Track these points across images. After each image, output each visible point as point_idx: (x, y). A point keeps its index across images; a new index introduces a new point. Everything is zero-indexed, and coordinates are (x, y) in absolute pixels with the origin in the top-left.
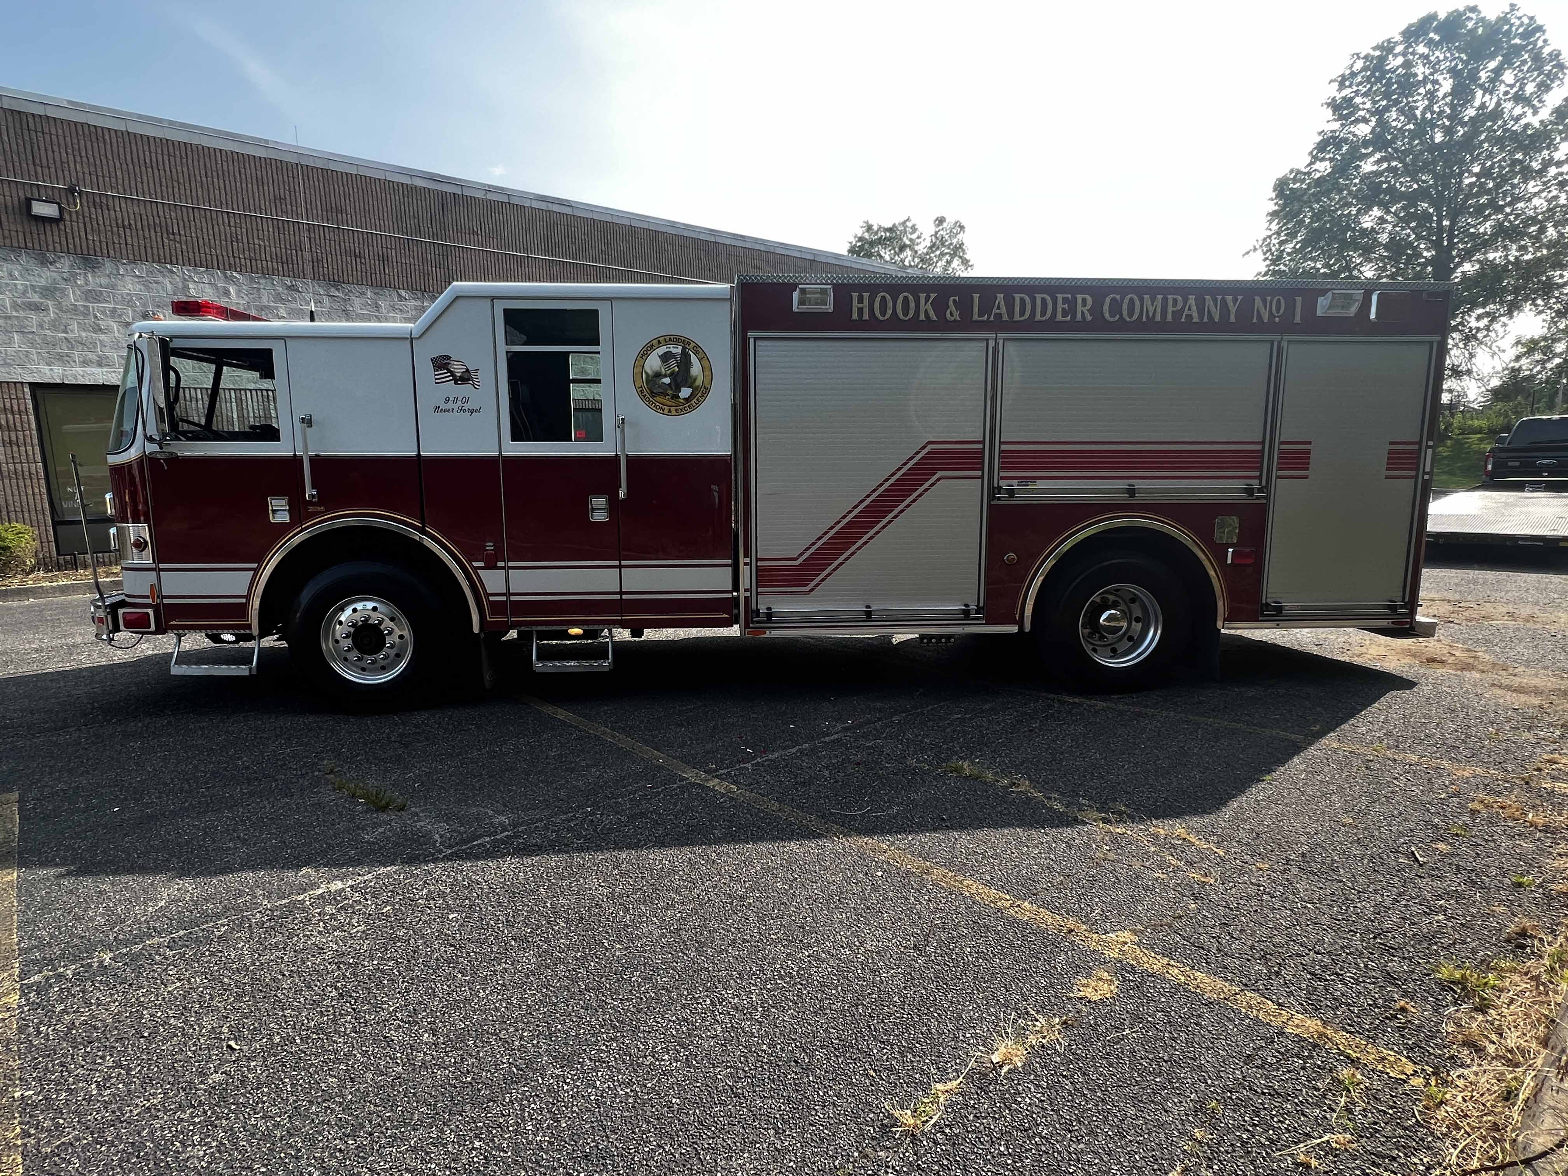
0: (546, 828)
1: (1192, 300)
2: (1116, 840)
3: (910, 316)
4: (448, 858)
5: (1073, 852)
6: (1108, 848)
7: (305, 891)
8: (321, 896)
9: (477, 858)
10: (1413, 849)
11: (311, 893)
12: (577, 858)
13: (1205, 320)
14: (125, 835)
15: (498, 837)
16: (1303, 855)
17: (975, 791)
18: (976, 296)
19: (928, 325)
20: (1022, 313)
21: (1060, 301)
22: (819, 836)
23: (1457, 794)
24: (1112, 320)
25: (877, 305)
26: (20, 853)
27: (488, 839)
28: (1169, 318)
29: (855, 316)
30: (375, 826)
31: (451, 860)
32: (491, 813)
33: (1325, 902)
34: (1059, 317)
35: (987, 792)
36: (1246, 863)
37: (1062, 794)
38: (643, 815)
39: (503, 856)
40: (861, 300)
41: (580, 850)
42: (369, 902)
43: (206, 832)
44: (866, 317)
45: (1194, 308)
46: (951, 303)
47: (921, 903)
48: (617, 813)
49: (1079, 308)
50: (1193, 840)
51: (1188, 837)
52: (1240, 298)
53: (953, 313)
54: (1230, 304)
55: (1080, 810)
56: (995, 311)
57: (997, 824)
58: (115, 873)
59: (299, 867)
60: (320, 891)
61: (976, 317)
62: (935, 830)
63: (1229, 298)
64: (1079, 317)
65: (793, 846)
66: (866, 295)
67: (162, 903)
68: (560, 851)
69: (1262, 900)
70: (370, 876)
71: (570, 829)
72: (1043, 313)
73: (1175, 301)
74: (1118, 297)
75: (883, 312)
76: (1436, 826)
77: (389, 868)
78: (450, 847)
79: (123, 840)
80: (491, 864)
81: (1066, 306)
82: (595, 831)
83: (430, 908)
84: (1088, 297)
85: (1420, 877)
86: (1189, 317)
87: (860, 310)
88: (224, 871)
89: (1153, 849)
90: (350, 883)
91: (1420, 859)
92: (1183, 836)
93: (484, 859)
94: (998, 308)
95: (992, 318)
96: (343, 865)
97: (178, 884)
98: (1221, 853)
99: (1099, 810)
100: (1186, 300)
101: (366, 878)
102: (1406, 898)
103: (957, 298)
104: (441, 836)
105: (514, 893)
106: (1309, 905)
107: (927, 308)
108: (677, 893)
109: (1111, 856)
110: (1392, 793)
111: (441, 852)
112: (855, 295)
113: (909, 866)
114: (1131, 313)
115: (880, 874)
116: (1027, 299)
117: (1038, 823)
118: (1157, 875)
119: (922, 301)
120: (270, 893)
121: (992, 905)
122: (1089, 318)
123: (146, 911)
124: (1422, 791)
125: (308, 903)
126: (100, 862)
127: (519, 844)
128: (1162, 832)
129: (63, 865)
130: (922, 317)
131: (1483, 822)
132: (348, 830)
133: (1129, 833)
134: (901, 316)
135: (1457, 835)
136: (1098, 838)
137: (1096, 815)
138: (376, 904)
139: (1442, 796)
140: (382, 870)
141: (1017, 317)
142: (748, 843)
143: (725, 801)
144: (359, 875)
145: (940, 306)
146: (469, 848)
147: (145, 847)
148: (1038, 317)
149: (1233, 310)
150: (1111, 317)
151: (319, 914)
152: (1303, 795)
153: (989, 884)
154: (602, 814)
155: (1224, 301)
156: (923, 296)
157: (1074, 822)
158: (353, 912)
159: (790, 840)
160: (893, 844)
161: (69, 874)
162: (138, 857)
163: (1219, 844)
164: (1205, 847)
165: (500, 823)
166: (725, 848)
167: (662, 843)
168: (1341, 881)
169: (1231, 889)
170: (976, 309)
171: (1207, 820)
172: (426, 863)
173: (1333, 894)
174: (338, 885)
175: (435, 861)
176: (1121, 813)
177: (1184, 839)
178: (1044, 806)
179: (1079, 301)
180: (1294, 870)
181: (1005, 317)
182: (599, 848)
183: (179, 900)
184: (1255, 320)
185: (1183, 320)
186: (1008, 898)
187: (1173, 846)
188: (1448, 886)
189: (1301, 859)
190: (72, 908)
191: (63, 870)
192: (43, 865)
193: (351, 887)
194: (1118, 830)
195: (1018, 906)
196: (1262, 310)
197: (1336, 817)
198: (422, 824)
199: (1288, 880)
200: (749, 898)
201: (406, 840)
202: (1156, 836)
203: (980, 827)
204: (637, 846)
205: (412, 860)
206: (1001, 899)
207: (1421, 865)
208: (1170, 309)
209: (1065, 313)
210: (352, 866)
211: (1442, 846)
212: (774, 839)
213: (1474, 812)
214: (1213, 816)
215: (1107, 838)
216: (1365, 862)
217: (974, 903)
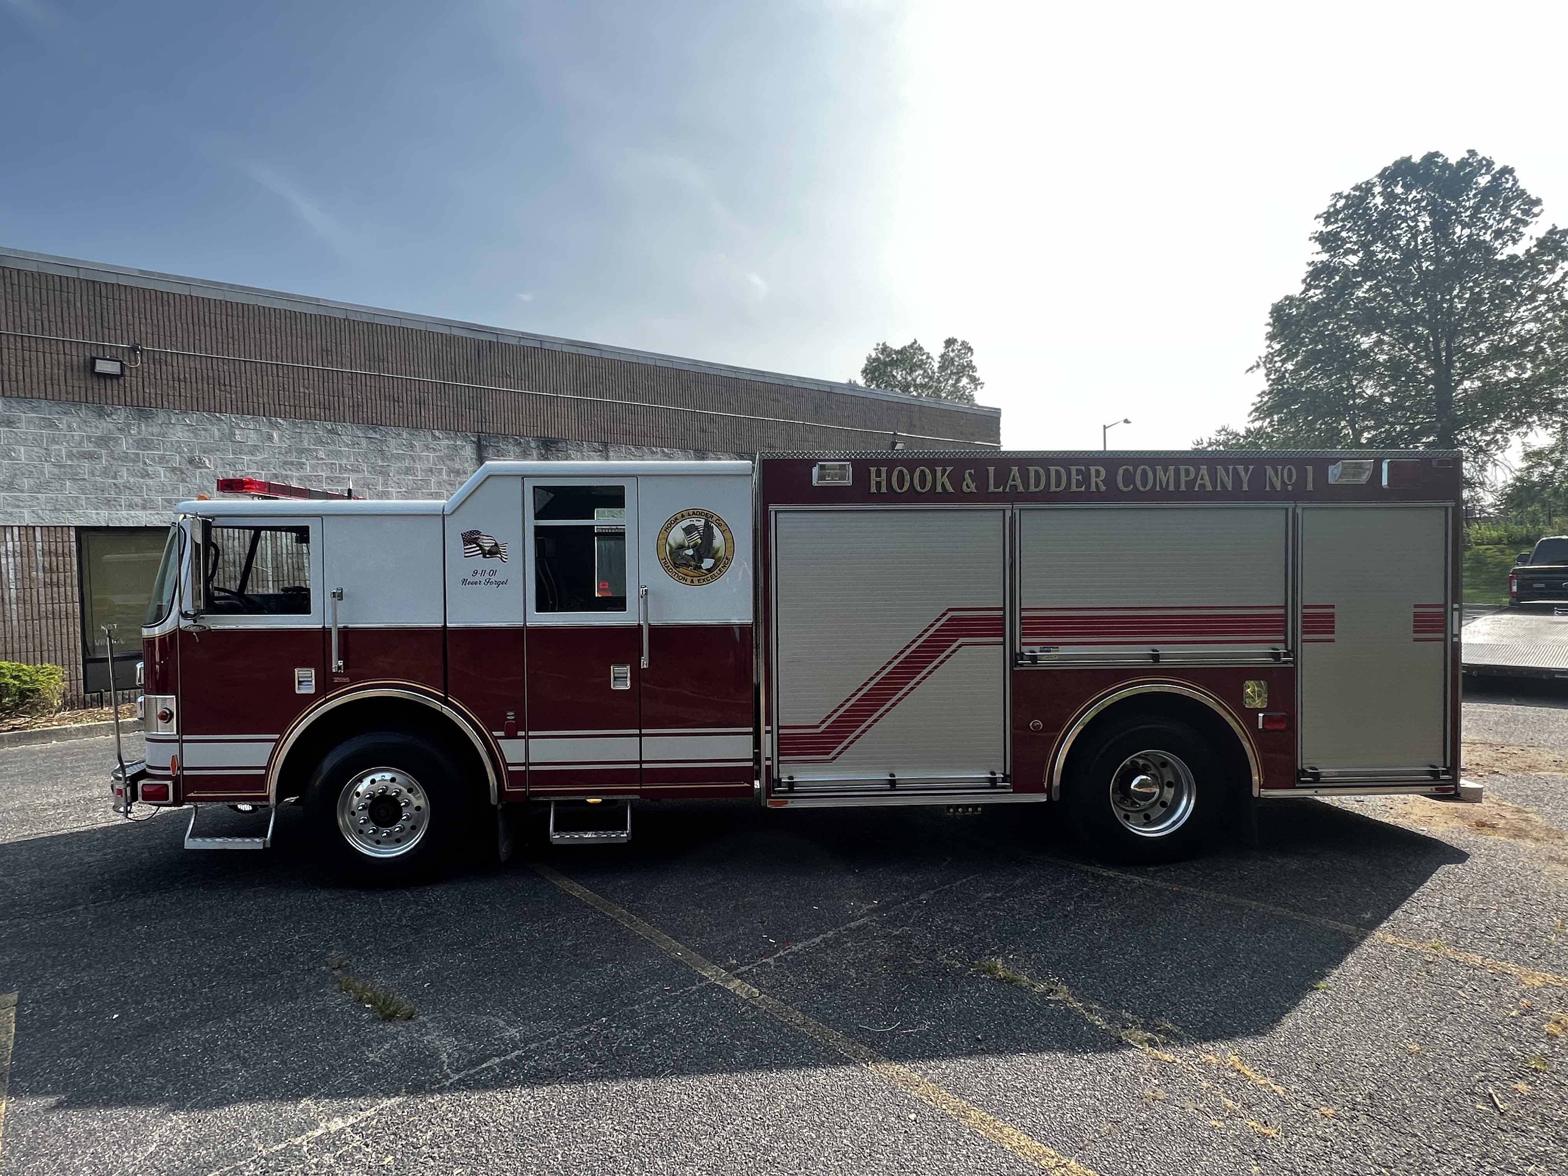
0: (559, 1046)
1: (1204, 468)
2: (1164, 1068)
3: (927, 488)
4: (454, 1087)
5: (1120, 1088)
6: (1156, 1082)
7: (303, 1131)
8: (319, 1140)
9: (486, 1087)
10: (1491, 1091)
11: (309, 1134)
12: (592, 1089)
13: (1219, 489)
14: (123, 1052)
15: (508, 1057)
16: (1371, 1096)
17: (1011, 1000)
18: (991, 469)
19: (945, 497)
20: (1037, 485)
21: (1074, 473)
22: (847, 1062)
23: (1528, 1011)
24: (1125, 490)
25: (894, 479)
26: (12, 1076)
27: (497, 1060)
28: (1183, 488)
29: (873, 489)
30: (382, 1040)
31: (458, 1090)
32: (502, 1023)
33: (1400, 1166)
34: (1074, 488)
35: (1023, 1000)
36: (1309, 1106)
37: (1103, 1004)
38: (660, 1029)
39: (512, 1086)
40: (878, 474)
41: (595, 1077)
42: (369, 1150)
43: (205, 1049)
44: (884, 490)
45: (1207, 478)
46: (967, 476)
47: (959, 1160)
48: (634, 1026)
49: (1093, 479)
50: (1248, 1073)
51: (1242, 1068)
52: (1251, 467)
53: (969, 485)
54: (1243, 474)
55: (1124, 1027)
56: (1010, 482)
57: (1036, 1048)
58: (107, 1105)
59: (297, 1098)
60: (318, 1133)
61: (991, 489)
62: (970, 1054)
63: (1240, 468)
64: (1093, 488)
65: (820, 1075)
66: (884, 470)
67: (152, 1149)
68: (572, 1080)
69: (1331, 1162)
70: (371, 1112)
71: (584, 1048)
72: (1058, 485)
73: (1187, 472)
74: (1131, 468)
75: (901, 484)
76: (1511, 1056)
77: (393, 1100)
78: (458, 1071)
79: (119, 1058)
80: (499, 1096)
81: (1080, 477)
82: (610, 1050)
83: (433, 1158)
84: (1101, 469)
85: (1502, 1130)
86: (1202, 486)
87: (878, 484)
88: (220, 1103)
89: (1205, 1084)
90: (351, 1120)
91: (1501, 1106)
92: (1238, 1066)
93: (493, 1088)
94: (1014, 480)
95: (1007, 490)
96: (345, 1095)
97: (171, 1121)
98: (1281, 1092)
99: (1145, 1028)
100: (1198, 470)
101: (368, 1113)
102: (1491, 1161)
103: (972, 471)
104: (449, 1055)
105: (524, 1138)
106: (1383, 1170)
107: (943, 481)
108: (697, 1142)
109: (1161, 1094)
110: (1459, 1007)
111: (447, 1077)
112: (873, 470)
113: (944, 1107)
114: (1145, 483)
115: (913, 1116)
116: (1042, 471)
117: (1079, 1046)
118: (1214, 1123)
119: (939, 474)
120: (267, 1134)
121: (1036, 1164)
122: (1103, 488)
123: (135, 1158)
124: (1491, 1006)
125: (305, 1149)
126: (92, 1090)
127: (530, 1067)
128: (1214, 1061)
129: (54, 1093)
130: (939, 489)
131: (1562, 1051)
132: (353, 1047)
133: (1179, 1061)
134: (919, 489)
135: (1536, 1070)
136: (1146, 1067)
137: (1140, 1034)
138: (377, 1152)
139: (1513, 1014)
140: (386, 1103)
141: (1032, 488)
142: (771, 1071)
143: (747, 1011)
144: (361, 1110)
145: (956, 479)
146: (477, 1073)
147: (141, 1068)
148: (1053, 488)
149: (1245, 479)
150: (1126, 486)
151: (316, 1165)
152: (1362, 1010)
153: (1031, 1133)
154: (617, 1027)
155: (1235, 471)
156: (939, 469)
157: (1117, 1045)
158: (352, 1164)
159: (816, 1066)
160: (926, 1074)
161: (59, 1105)
162: (133, 1082)
163: (1277, 1078)
164: (1262, 1082)
165: (511, 1039)
166: (745, 1078)
167: (680, 1071)
168: (1416, 1136)
169: (1295, 1145)
170: (992, 481)
171: (1261, 1043)
172: (432, 1092)
173: (1408, 1154)
174: (337, 1124)
175: (441, 1091)
176: (1168, 1032)
177: (1239, 1071)
178: (1085, 1022)
179: (1093, 473)
180: (1363, 1119)
181: (1021, 489)
182: (615, 1077)
183: (170, 1144)
184: (1268, 489)
185: (1196, 489)
186: (1053, 1153)
187: (1227, 1081)
188: (1536, 1144)
189: (1368, 1101)
190: (59, 1154)
191: (52, 1100)
192: (34, 1093)
193: (352, 1126)
194: (1166, 1057)
195: (1064, 1165)
196: (1274, 479)
197: (1401, 1041)
198: (429, 1037)
199: (1357, 1133)
200: (772, 1149)
201: (413, 1061)
202: (1207, 1065)
203: (1019, 1051)
204: (654, 1073)
205: (417, 1089)
206: (1045, 1155)
207: (1502, 1114)
208: (1183, 478)
209: (1079, 484)
210: (354, 1097)
211: (1522, 1086)
212: (800, 1066)
213: (1551, 1036)
214: (1267, 1039)
215: (1155, 1068)
216: (1440, 1107)
217: (1016, 1160)
